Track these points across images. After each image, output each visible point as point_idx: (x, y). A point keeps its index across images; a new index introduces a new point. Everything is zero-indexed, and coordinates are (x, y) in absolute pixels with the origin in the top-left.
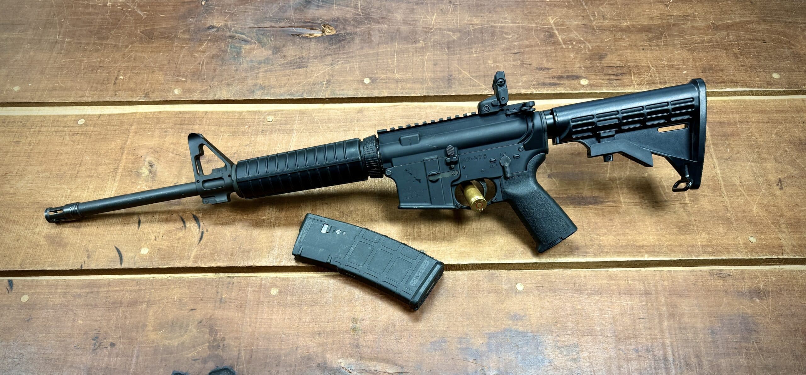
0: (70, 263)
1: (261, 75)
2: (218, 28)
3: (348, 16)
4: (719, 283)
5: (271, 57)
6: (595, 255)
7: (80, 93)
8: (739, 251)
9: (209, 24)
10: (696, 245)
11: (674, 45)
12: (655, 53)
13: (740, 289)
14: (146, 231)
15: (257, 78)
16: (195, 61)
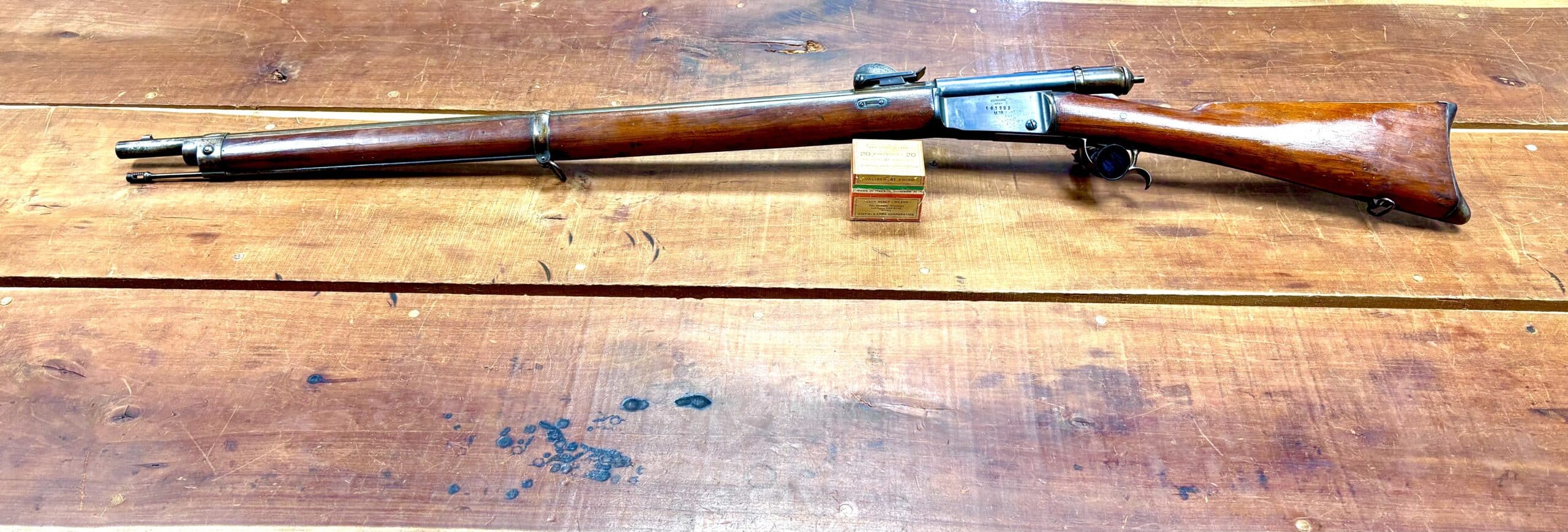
0: (477, 277)
1: (726, 90)
2: (667, 41)
3: (840, 33)
4: (1375, 323)
5: (739, 72)
6: (1201, 287)
7: (481, 101)
8: (1401, 290)
9: (653, 35)
10: (1339, 281)
11: (1283, 72)
12: (1259, 81)
13: (1407, 331)
14: (580, 247)
15: (721, 92)
16: (638, 73)
